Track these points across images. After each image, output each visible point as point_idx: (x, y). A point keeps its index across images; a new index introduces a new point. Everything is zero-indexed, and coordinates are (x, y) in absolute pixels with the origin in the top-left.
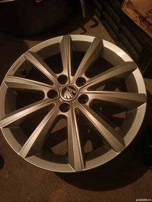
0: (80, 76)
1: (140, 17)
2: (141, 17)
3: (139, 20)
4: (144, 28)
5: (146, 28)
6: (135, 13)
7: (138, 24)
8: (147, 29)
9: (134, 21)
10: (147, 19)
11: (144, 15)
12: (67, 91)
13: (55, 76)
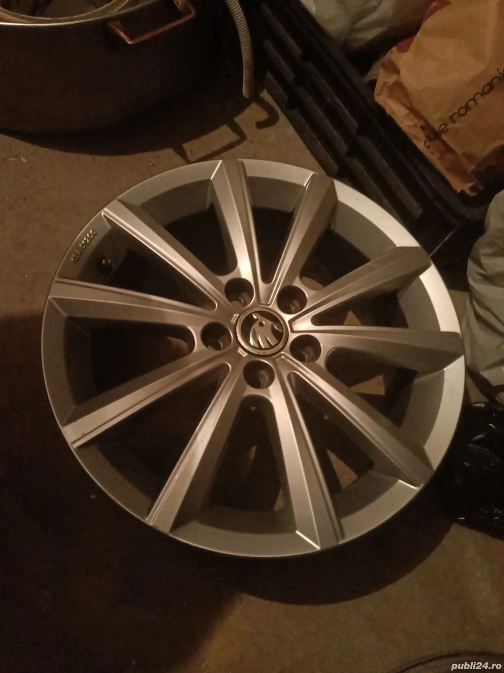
0: (287, 284)
1: (423, 128)
2: (427, 127)
3: (422, 135)
4: (433, 157)
5: (439, 156)
6: (411, 116)
7: (420, 145)
8: (440, 158)
9: (410, 136)
10: (444, 137)
11: (437, 126)
12: (256, 326)
13: (215, 283)
